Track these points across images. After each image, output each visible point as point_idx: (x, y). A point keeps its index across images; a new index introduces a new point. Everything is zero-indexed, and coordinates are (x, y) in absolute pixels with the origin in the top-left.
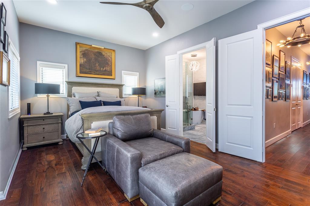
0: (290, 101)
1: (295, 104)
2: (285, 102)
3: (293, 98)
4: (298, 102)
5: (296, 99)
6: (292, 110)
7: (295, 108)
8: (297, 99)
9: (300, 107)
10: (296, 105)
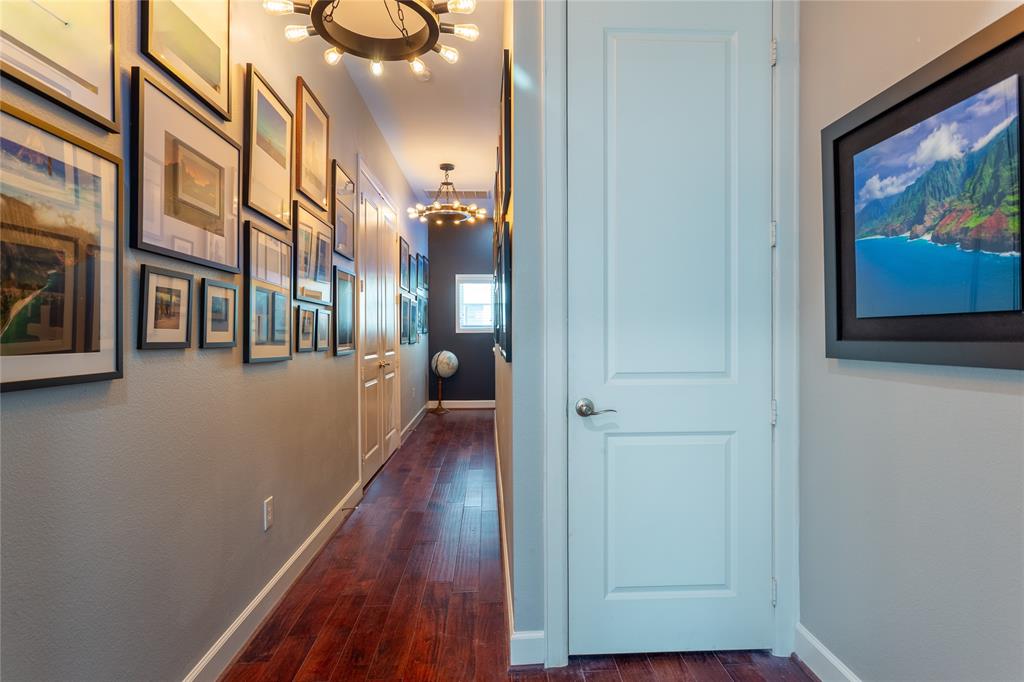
0: (356, 353)
1: (377, 364)
2: (331, 361)
3: (368, 340)
4: (384, 357)
5: (378, 342)
6: (362, 391)
7: (375, 382)
8: (380, 343)
9: (392, 375)
10: (381, 366)
